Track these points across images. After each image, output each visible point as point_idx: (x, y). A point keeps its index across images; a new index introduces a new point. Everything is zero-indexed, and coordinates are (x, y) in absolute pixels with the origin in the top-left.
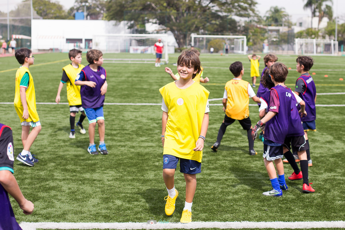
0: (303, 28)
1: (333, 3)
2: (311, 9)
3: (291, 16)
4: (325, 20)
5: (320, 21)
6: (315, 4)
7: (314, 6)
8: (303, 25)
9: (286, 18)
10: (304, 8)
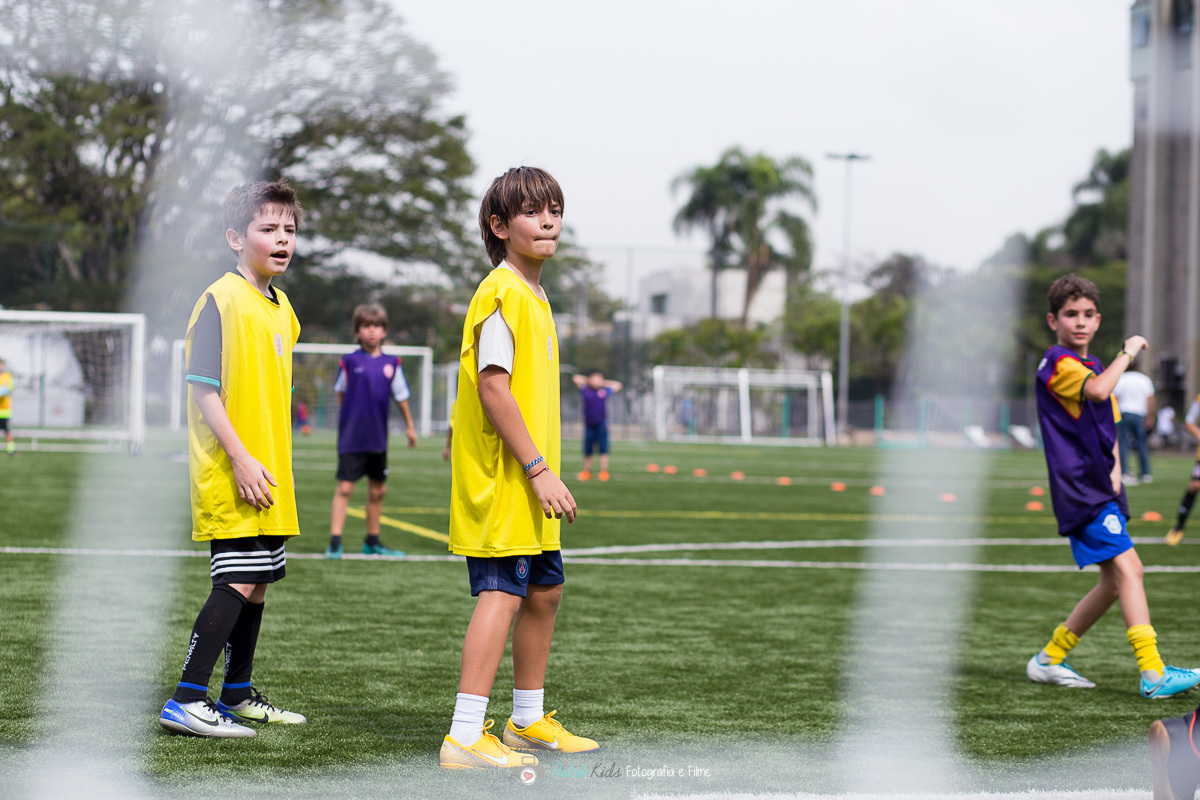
0: (673, 323)
1: (814, 205)
2: (713, 231)
3: (601, 267)
4: (775, 282)
5: (753, 286)
6: (729, 210)
7: (722, 217)
8: (672, 305)
9: (578, 275)
10: (676, 226)
